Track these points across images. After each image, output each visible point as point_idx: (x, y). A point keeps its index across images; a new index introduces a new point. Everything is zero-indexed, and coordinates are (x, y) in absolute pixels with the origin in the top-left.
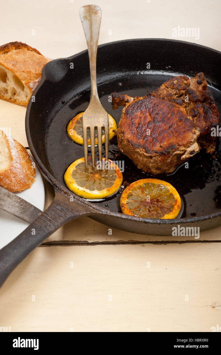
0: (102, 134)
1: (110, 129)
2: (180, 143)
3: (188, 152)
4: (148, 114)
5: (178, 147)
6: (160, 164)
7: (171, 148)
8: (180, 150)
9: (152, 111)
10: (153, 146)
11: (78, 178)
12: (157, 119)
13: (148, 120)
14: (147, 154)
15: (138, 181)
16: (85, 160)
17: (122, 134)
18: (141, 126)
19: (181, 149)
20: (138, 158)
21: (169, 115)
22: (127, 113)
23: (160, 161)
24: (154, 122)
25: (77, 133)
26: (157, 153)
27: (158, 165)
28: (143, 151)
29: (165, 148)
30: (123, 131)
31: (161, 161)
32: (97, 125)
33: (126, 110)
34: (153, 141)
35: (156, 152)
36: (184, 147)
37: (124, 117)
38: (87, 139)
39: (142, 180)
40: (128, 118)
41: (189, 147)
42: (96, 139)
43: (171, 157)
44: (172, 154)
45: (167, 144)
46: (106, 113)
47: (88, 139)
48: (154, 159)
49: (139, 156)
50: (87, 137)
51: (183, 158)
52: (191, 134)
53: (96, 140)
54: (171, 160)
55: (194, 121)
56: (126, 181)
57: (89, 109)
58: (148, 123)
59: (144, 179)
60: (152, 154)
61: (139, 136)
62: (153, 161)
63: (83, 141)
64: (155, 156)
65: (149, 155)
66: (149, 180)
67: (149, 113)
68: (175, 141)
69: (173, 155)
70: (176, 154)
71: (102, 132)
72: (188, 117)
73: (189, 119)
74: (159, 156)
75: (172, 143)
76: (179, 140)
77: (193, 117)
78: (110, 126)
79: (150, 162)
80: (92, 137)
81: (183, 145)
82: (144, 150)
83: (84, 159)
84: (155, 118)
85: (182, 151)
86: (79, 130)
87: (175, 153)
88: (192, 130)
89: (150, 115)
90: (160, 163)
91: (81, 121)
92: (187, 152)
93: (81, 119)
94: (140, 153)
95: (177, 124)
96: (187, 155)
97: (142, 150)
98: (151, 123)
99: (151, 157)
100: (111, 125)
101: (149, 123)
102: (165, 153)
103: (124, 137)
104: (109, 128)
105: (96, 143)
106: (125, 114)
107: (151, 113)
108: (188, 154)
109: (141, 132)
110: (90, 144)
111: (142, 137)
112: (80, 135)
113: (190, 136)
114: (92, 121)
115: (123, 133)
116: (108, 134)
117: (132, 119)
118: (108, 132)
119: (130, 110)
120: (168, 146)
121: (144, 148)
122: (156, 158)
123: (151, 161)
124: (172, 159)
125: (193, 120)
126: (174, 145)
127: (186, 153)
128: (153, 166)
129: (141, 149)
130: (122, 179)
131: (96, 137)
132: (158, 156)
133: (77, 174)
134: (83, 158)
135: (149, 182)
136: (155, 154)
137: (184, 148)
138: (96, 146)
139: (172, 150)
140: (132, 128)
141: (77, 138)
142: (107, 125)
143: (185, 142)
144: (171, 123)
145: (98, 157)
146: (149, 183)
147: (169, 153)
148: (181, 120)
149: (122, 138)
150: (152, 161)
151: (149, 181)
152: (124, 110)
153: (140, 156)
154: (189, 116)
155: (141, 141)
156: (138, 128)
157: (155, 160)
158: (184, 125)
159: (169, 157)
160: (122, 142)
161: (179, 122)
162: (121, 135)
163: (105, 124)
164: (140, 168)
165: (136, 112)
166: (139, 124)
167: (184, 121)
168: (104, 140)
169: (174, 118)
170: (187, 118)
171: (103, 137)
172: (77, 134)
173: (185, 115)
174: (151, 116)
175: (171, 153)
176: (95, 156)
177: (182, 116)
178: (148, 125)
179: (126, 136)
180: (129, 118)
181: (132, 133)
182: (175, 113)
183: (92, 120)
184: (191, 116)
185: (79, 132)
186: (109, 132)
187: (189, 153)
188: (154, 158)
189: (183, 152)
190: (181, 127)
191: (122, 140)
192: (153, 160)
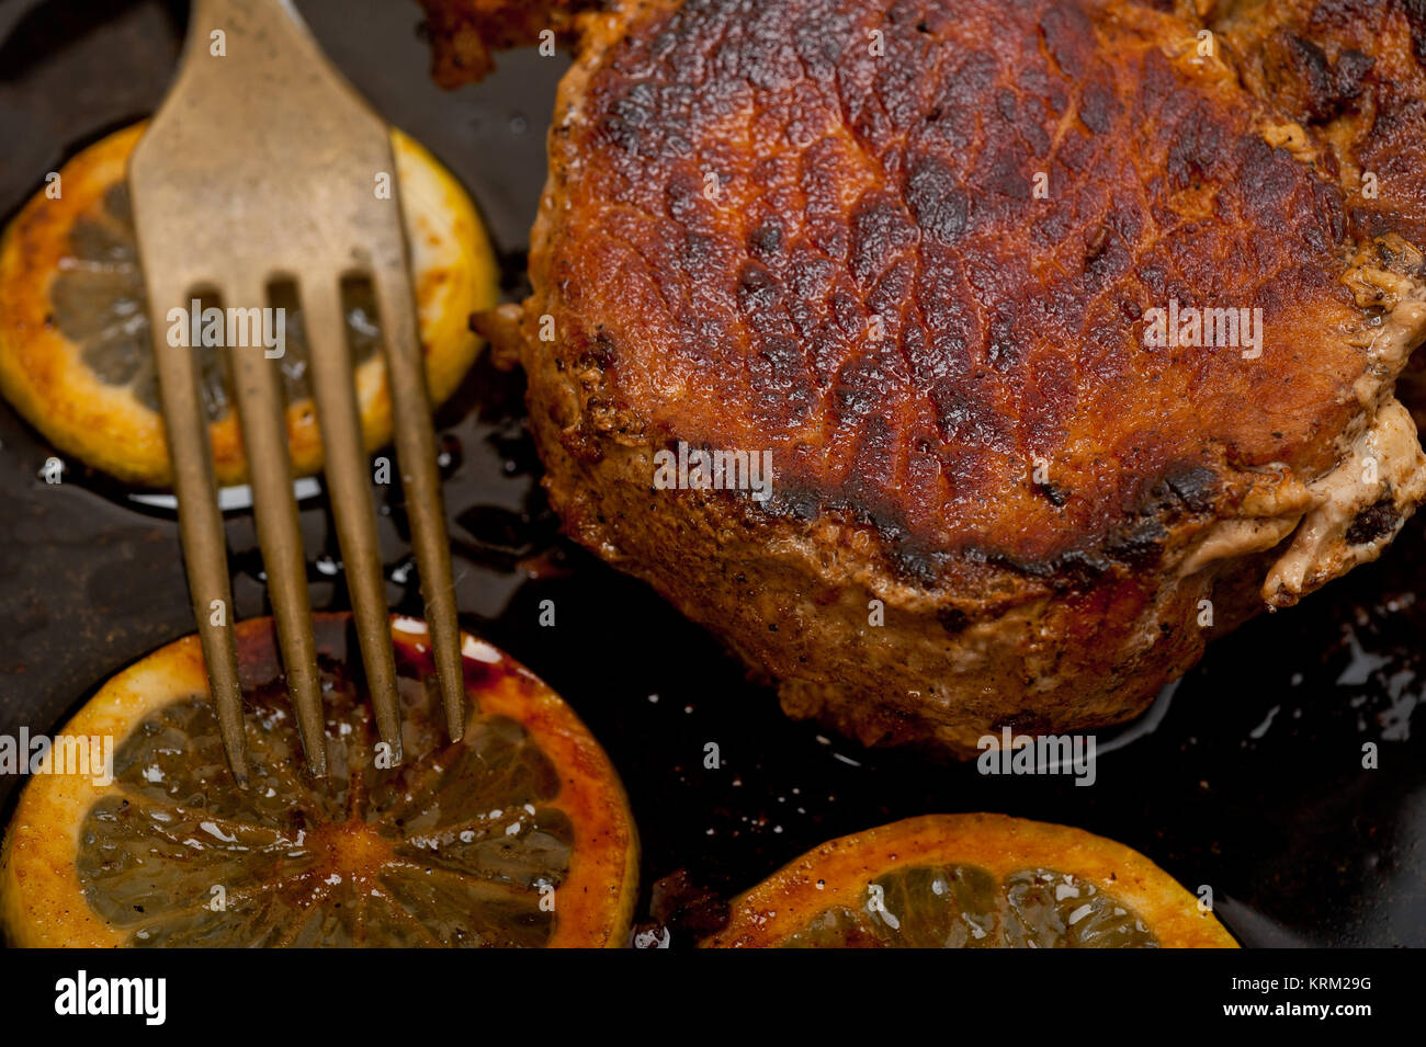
0: (358, 351)
1: (428, 292)
2: (1252, 436)
3: (1337, 518)
4: (834, 125)
5: (1230, 481)
6: (1047, 684)
7: (1167, 506)
8: (1254, 509)
9: (880, 95)
10: (953, 492)
11: (158, 903)
12: (948, 166)
13: (848, 193)
14: (912, 592)
15: (807, 864)
16: (206, 665)
17: (593, 374)
18: (779, 261)
19: (1270, 501)
20: (798, 633)
21: (1066, 123)
22: (607, 131)
23: (1056, 655)
24: (915, 211)
25: (93, 360)
26: (1022, 574)
27: (1031, 692)
28: (861, 559)
29: (1099, 503)
30: (592, 332)
31: (1059, 655)
32: (290, 260)
33: (591, 94)
34: (942, 426)
35: (1001, 563)
36: (1295, 472)
37: (582, 169)
38: (205, 417)
39: (849, 847)
40: (628, 183)
41: (1333, 461)
42: (298, 407)
43: (1163, 601)
44: (1175, 568)
45: (1098, 447)
46: (372, 125)
47: (213, 417)
48: (990, 638)
49: (810, 607)
50: (206, 396)
51: (1284, 589)
52: (1335, 316)
53: (303, 425)
54: (1164, 626)
55: (1336, 175)
56: (682, 875)
57: (193, 103)
58: (853, 222)
59: (870, 836)
60: (959, 583)
61: (782, 379)
62: (971, 656)
63: (160, 443)
64: (997, 612)
65: (934, 597)
66: (920, 838)
67: (846, 110)
68: (1180, 406)
69: (1183, 573)
70: (1215, 562)
71: (350, 333)
72: (1273, 134)
73: (1286, 150)
74: (1038, 607)
75: (1155, 436)
76: (1231, 402)
77: (1317, 122)
78: (425, 259)
79: (943, 669)
80: (252, 391)
81: (1284, 455)
82: (861, 540)
83: (198, 653)
84: (921, 164)
85: (1280, 515)
86: (110, 333)
87: (1212, 546)
88: (1336, 274)
89: (859, 131)
90: (1054, 670)
91: (115, 229)
92: (1319, 518)
93: (120, 199)
94: (817, 581)
95: (1164, 216)
96: (1322, 551)
97: (843, 542)
98: (891, 226)
99: (954, 622)
100: (434, 241)
101: (858, 220)
102: (1112, 571)
103: (622, 405)
104: (420, 283)
105: (305, 458)
106: (589, 138)
107: (868, 112)
108: (1328, 542)
109: (798, 328)
110: (235, 470)
111: (812, 393)
112: (121, 380)
113: (1329, 343)
114: (230, 224)
115: (606, 363)
116: (412, 348)
117: (670, 196)
118: (409, 322)
119: (643, 96)
120: (1123, 480)
121: (855, 523)
122: (1013, 627)
123: (950, 664)
124: (1170, 620)
125: (1328, 160)
126: (1187, 468)
127: (1315, 535)
128: (972, 705)
129: (832, 532)
130: (630, 855)
131: (298, 395)
132: (1030, 599)
133: (139, 847)
134: (188, 645)
135: (921, 860)
136: (993, 588)
137: (1293, 492)
138: (306, 488)
139: (1174, 518)
140: (690, 292)
141: (98, 422)
142: (395, 252)
143: (1296, 423)
144: (1099, 205)
145: (344, 616)
146: (922, 876)
147: (1146, 558)
148: (1198, 171)
149: (599, 413)
150: (963, 655)
151: (924, 849)
152: (580, 101)
153: (818, 602)
154: (1279, 122)
155: (810, 434)
156: (751, 290)
157: (994, 648)
158: (1244, 218)
159: (1149, 599)
160: (601, 458)
161: (1177, 185)
162: (584, 385)
163: (368, 242)
164: (815, 711)
165: (705, 110)
166: (756, 241)
167: (1238, 178)
168: (384, 409)
169: (1121, 144)
170: (1258, 140)
171: (371, 379)
172: (89, 374)
173: (1233, 109)
174: (868, 145)
175: (1169, 559)
176: (314, 608)
177: (1202, 118)
178: (855, 247)
179: (636, 391)
180: (645, 176)
181: (702, 349)
182: (1115, 89)
183: (238, 210)
184: (1295, 117)
185: (108, 346)
186: (419, 325)
187: (1338, 527)
188: (985, 628)
189: (1284, 523)
190: (1216, 247)
191: (603, 434)
192: (982, 647)
